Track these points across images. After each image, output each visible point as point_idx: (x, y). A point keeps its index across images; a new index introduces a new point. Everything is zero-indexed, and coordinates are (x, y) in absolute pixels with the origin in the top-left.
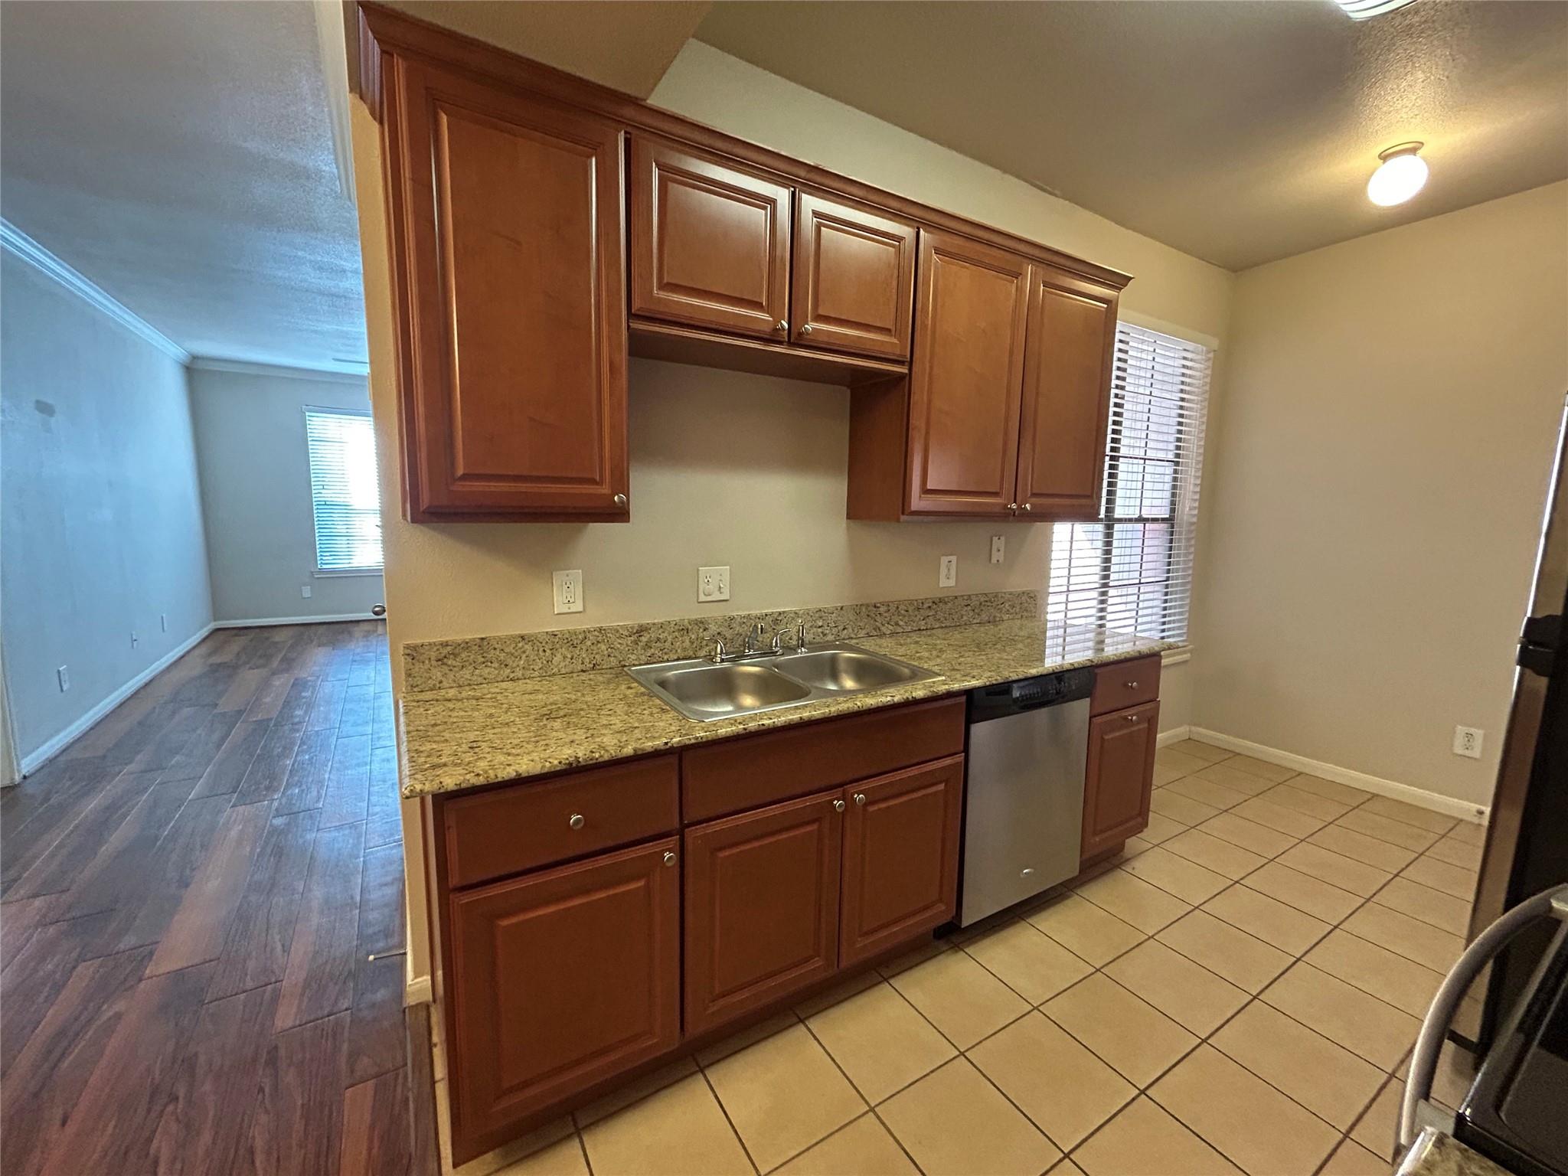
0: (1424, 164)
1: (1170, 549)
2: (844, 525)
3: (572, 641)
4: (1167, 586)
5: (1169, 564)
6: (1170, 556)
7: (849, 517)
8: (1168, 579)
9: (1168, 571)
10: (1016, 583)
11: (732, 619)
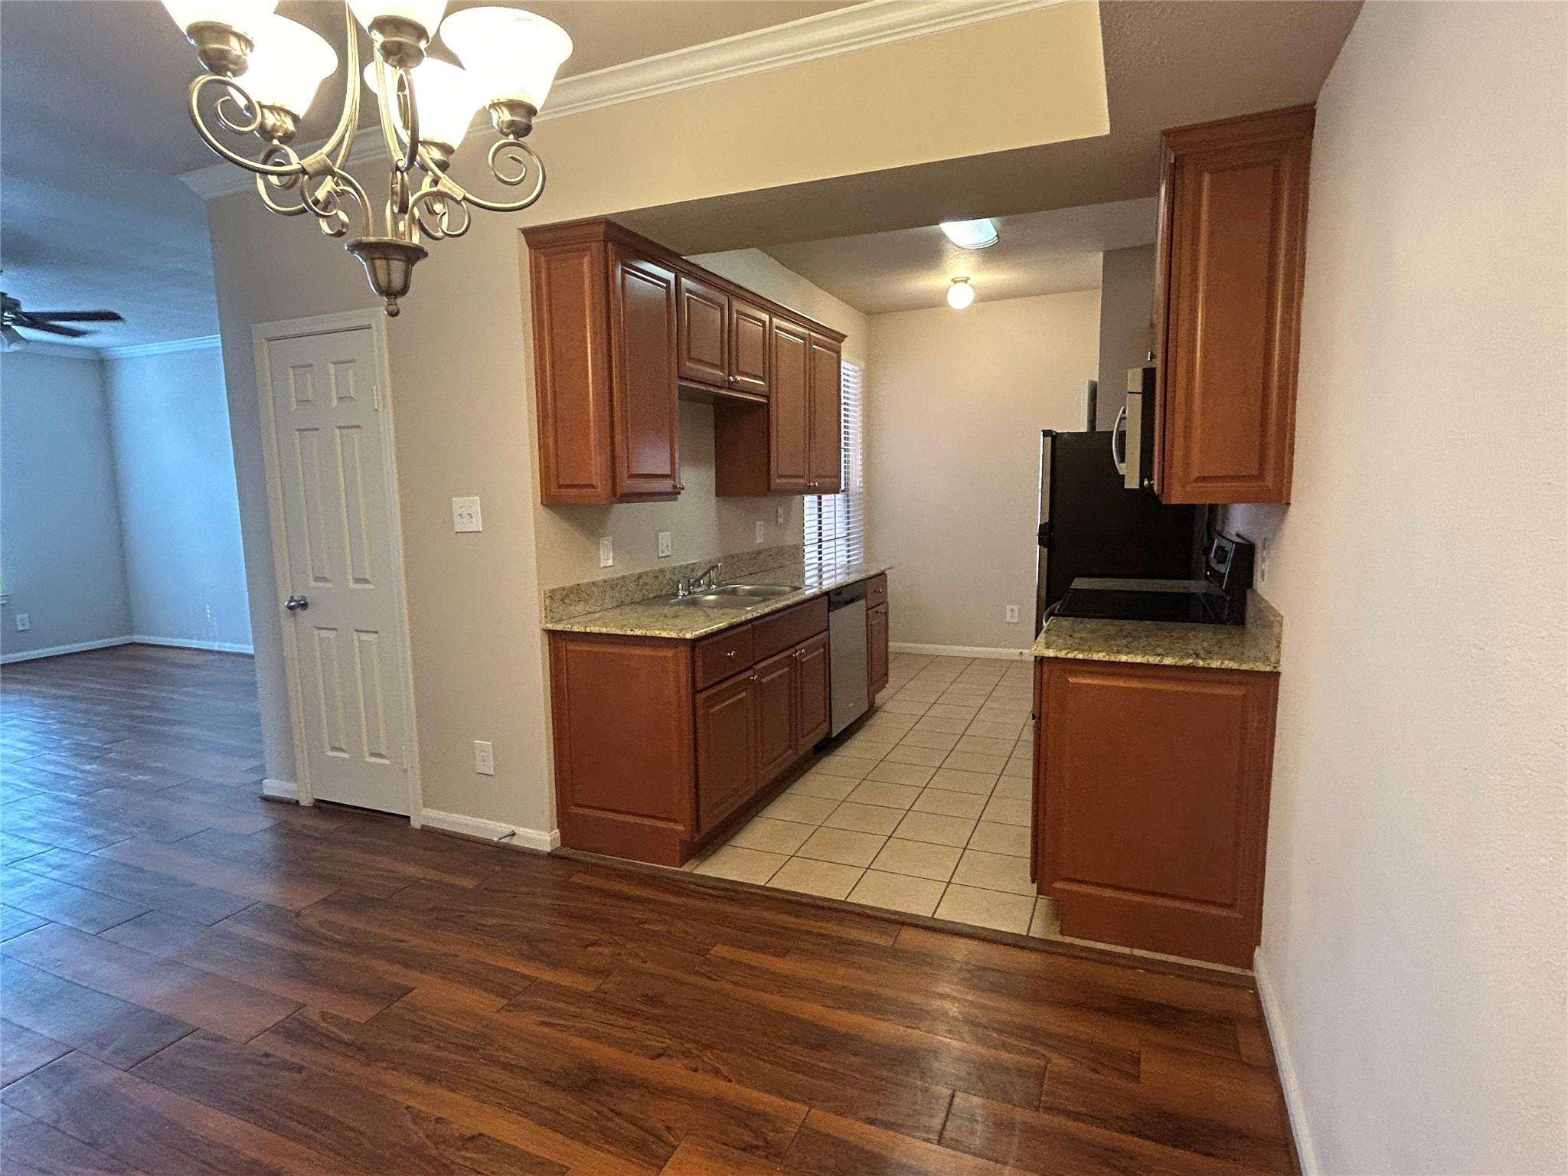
0: (971, 288)
1: (848, 512)
2: (714, 501)
3: (612, 585)
4: (848, 540)
5: (848, 523)
6: (848, 518)
7: (717, 495)
8: (848, 534)
9: (848, 529)
10: (789, 540)
11: (675, 568)
